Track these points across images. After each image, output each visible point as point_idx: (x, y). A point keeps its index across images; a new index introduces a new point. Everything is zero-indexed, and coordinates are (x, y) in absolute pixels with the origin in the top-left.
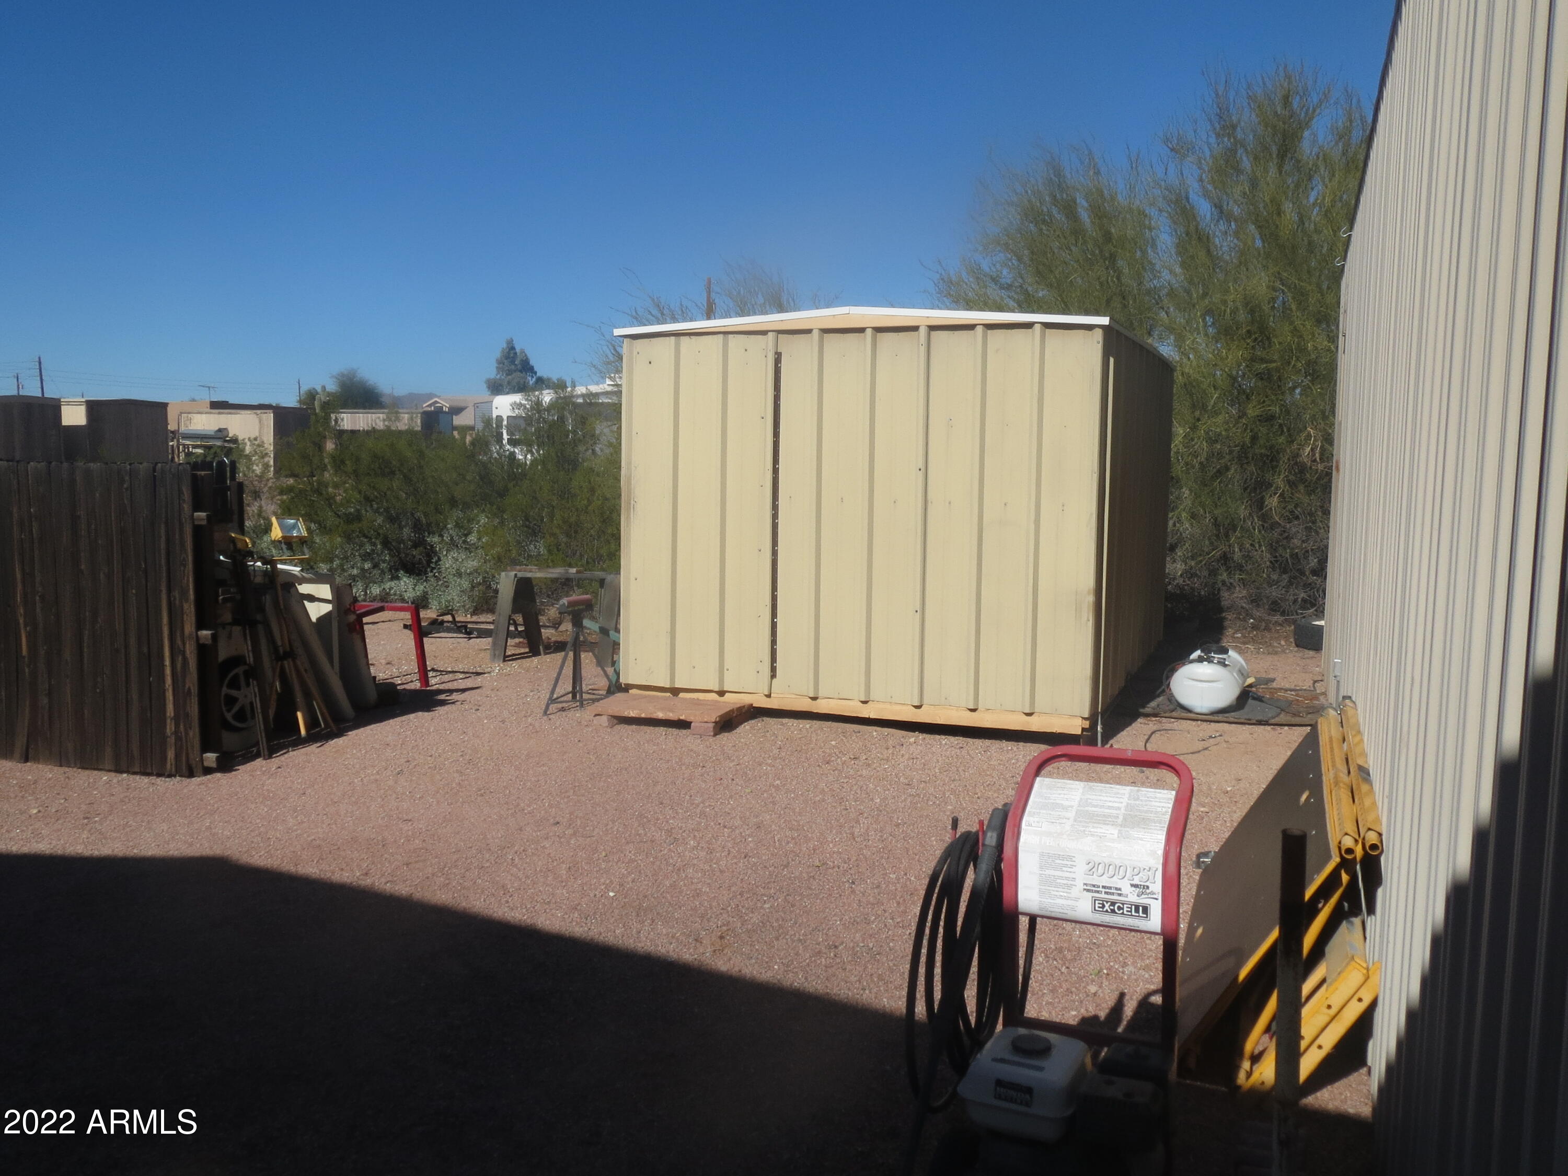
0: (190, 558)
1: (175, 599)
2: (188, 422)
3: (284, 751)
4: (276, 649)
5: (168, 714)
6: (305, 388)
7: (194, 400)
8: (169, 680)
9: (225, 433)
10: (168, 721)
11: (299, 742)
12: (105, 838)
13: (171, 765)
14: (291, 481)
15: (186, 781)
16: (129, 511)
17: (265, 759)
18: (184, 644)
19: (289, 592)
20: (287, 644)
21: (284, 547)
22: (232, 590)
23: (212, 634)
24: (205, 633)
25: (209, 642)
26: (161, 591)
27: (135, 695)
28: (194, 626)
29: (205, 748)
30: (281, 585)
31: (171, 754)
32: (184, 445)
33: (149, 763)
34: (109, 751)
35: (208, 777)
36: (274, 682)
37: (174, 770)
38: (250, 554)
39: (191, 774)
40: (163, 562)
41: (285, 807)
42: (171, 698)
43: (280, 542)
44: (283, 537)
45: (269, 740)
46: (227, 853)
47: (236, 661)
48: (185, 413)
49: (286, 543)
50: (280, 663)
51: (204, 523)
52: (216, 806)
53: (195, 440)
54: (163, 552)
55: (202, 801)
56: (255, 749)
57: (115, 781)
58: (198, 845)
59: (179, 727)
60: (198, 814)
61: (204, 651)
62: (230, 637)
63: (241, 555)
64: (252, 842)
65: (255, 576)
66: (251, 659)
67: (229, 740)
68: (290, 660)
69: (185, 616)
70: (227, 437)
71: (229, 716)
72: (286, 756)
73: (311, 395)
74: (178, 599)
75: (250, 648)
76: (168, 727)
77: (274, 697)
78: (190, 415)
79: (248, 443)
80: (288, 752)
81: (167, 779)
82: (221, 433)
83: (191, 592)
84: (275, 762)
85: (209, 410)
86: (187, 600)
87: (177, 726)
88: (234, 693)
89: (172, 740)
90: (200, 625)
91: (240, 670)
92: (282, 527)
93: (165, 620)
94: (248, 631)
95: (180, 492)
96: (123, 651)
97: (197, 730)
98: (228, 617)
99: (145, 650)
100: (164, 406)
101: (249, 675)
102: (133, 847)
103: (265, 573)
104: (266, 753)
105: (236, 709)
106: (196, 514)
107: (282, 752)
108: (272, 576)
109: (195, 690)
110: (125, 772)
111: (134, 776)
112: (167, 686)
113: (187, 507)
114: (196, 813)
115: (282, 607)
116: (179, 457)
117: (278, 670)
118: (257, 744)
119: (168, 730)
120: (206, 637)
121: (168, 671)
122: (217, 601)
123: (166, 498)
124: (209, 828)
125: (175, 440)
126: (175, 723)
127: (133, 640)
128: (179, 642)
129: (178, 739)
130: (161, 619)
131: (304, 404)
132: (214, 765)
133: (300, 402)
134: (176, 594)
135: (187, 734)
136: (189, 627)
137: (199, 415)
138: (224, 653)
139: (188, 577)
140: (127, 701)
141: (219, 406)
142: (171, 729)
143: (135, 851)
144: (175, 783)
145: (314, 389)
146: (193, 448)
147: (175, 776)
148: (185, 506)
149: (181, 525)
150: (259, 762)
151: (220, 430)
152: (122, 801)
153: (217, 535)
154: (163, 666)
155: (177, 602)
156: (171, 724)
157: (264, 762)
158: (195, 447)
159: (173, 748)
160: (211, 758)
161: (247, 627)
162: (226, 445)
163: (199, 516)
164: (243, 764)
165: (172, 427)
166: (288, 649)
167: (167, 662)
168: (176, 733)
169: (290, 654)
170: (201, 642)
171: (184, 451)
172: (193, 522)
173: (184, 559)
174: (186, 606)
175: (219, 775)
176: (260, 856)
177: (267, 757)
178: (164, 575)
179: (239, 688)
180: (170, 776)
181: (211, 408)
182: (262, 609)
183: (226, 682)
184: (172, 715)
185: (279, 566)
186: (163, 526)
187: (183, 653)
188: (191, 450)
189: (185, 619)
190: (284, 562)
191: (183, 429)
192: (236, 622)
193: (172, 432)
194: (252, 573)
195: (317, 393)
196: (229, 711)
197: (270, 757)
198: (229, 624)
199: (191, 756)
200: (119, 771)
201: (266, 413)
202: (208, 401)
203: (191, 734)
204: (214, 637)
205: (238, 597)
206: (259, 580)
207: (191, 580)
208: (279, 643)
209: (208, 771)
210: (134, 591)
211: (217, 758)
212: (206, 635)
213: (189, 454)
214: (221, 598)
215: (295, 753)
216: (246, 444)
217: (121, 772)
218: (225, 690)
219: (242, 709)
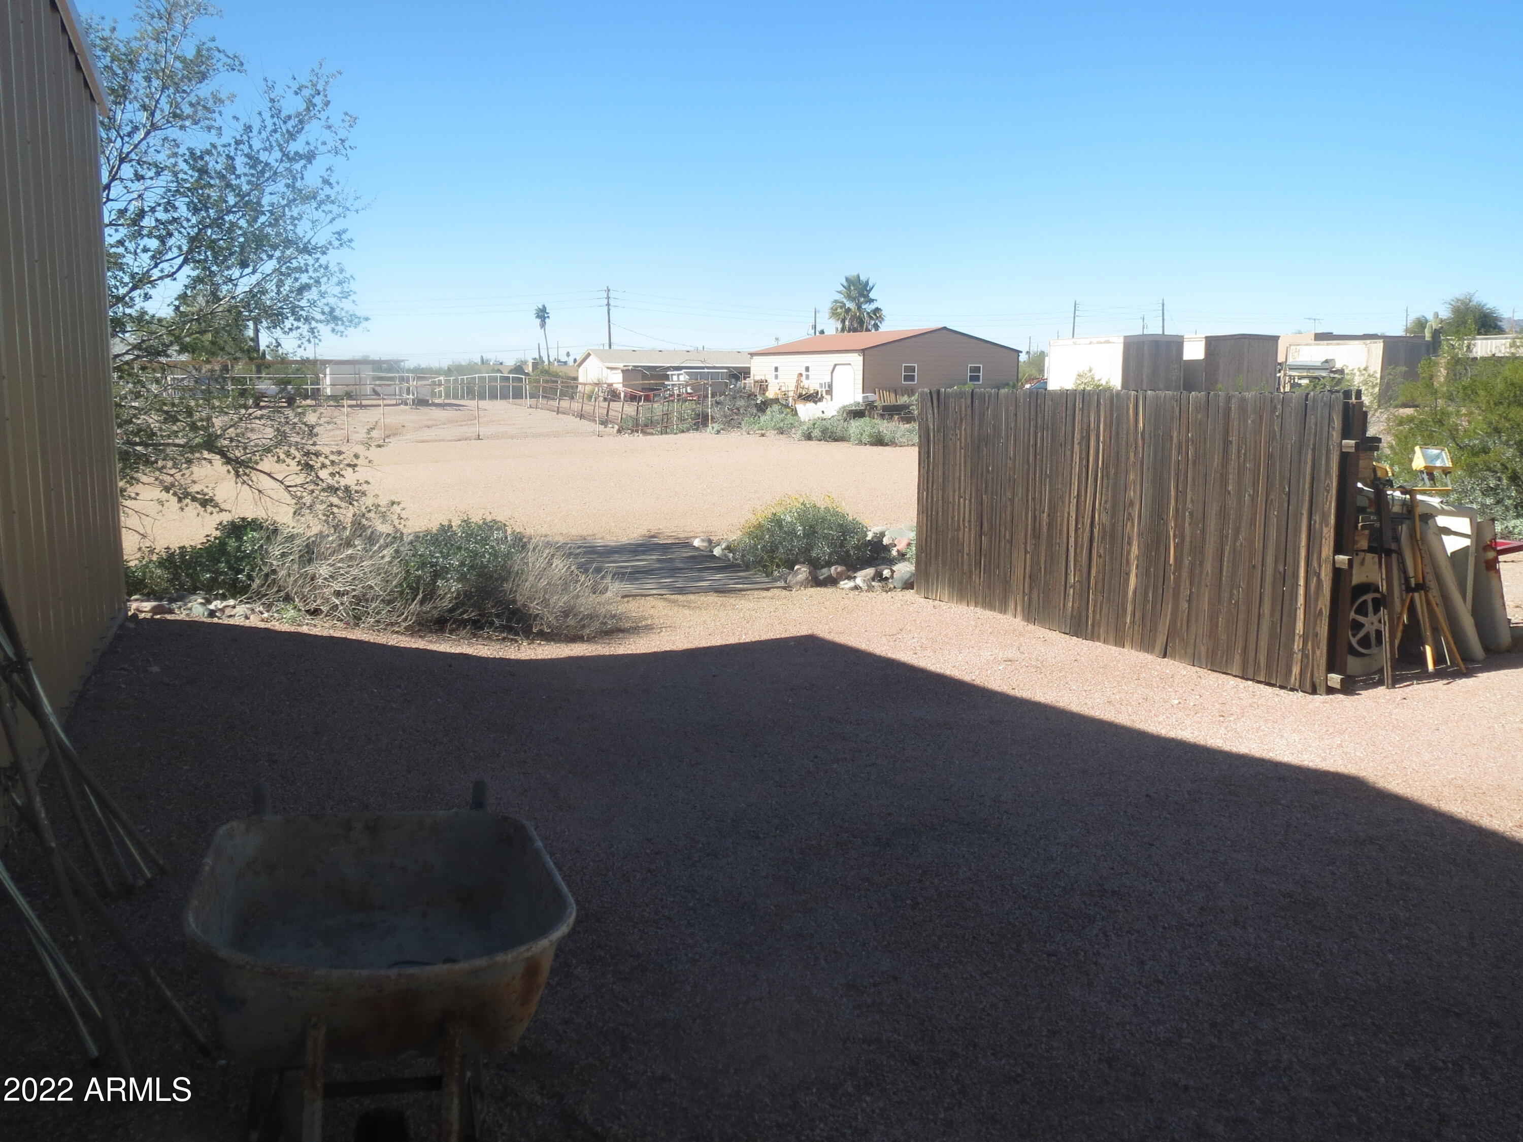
0: (1335, 484)
1: (1315, 522)
2: (1296, 354)
3: (1408, 683)
4: (1407, 579)
5: (1297, 632)
6: (1413, 316)
7: (1300, 333)
8: (1301, 600)
9: (1331, 364)
10: (1297, 638)
11: (1424, 676)
12: (1241, 737)
13: (1296, 679)
14: (1409, 411)
15: (1310, 697)
16: (1278, 437)
17: (1388, 688)
18: (1320, 566)
19: (1427, 523)
20: (1421, 576)
21: (1425, 477)
22: (1372, 517)
23: (1349, 559)
24: (1342, 559)
25: (1345, 567)
26: (1302, 514)
27: (1266, 610)
28: (1332, 550)
29: (1331, 669)
30: (1420, 515)
31: (1296, 670)
32: (1290, 376)
33: (1274, 674)
34: (1237, 658)
35: (1331, 696)
36: (1401, 614)
37: (1297, 685)
38: (1390, 483)
39: (1314, 691)
40: (1307, 486)
41: (1418, 739)
42: (1302, 617)
43: (1422, 472)
44: (1426, 467)
45: (1394, 668)
46: (1362, 774)
47: (1365, 588)
48: (1294, 345)
49: (1428, 474)
50: (1411, 594)
51: (1353, 450)
52: (1344, 726)
53: (1300, 371)
54: (1308, 478)
55: (1329, 718)
56: (1377, 677)
57: (1242, 686)
58: (1332, 761)
59: (1307, 646)
60: (1327, 731)
61: (1338, 574)
62: (1362, 563)
63: (1380, 484)
64: (1388, 768)
65: (1393, 506)
66: (1384, 589)
67: (1353, 664)
68: (1423, 592)
69: (1324, 540)
70: (1334, 367)
71: (1354, 641)
72: (1410, 688)
73: (1421, 324)
74: (1318, 522)
75: (1384, 576)
76: (1296, 644)
77: (1401, 627)
78: (1298, 347)
79: (1358, 373)
80: (1413, 684)
81: (1290, 693)
82: (1328, 364)
83: (1333, 517)
84: (1399, 692)
85: (1313, 342)
86: (1327, 526)
87: (1305, 643)
88: (1361, 619)
89: (1298, 657)
90: (1338, 550)
91: (1369, 597)
92: (1425, 456)
93: (1303, 542)
94: (1383, 560)
95: (1330, 419)
96: (1260, 568)
97: (1325, 651)
98: (1364, 544)
99: (1281, 569)
100: (1275, 339)
101: (1378, 604)
102: (1269, 751)
103: (1404, 503)
104: (1390, 682)
105: (1361, 634)
106: (1344, 441)
107: (1405, 684)
108: (1410, 508)
109: (1326, 612)
110: (1251, 680)
111: (1259, 685)
112: (1299, 605)
113: (1336, 434)
114: (1325, 729)
115: (1418, 537)
116: (1284, 388)
117: (1408, 600)
118: (1381, 671)
119: (1296, 647)
120: (1342, 562)
121: (1301, 591)
122: (1356, 527)
123: (1316, 425)
124: (1340, 746)
125: (1282, 372)
126: (1303, 641)
127: (1270, 559)
128: (1315, 564)
129: (1305, 656)
130: (1300, 541)
131: (1411, 333)
132: (1338, 686)
133: (1407, 330)
134: (1317, 518)
135: (1314, 652)
136: (1327, 548)
137: (1307, 347)
138: (1357, 578)
139: (1331, 503)
140: (1259, 616)
141: (1321, 337)
142: (1298, 646)
143: (1271, 754)
144: (1299, 697)
145: (1423, 317)
146: (1299, 379)
147: (1297, 690)
148: (1335, 434)
149: (1328, 452)
150: (1381, 690)
151: (1327, 361)
152: (1251, 706)
153: (1362, 463)
154: (1298, 585)
155: (1317, 525)
156: (1299, 641)
157: (1388, 690)
158: (1300, 378)
159: (1299, 664)
160: (1335, 679)
161: (1383, 555)
162: (1332, 375)
163: (1348, 443)
164: (1366, 690)
165: (1281, 359)
166: (1421, 582)
167: (1302, 582)
168: (1303, 650)
169: (1421, 587)
170: (1337, 566)
171: (1290, 382)
172: (1341, 449)
173: (1328, 485)
174: (1325, 530)
175: (1341, 696)
176: (1398, 784)
177: (1390, 686)
178: (1307, 499)
179: (1366, 615)
180: (1292, 690)
181: (1315, 340)
182: (1397, 539)
183: (1354, 608)
184: (1302, 633)
185: (1419, 497)
186: (1310, 452)
187: (1319, 576)
188: (1296, 381)
189: (1323, 543)
190: (1424, 492)
191: (1291, 361)
192: (1371, 550)
193: (1280, 364)
194: (1391, 502)
195: (1427, 321)
196: (1354, 636)
197: (1393, 687)
198: (1364, 551)
199: (1316, 674)
200: (1244, 677)
201: (1376, 343)
202: (1313, 333)
203: (1318, 653)
204: (1350, 562)
205: (1377, 525)
206: (1396, 509)
207: (1333, 504)
208: (1411, 574)
209: (1330, 691)
210: (1276, 513)
211: (1342, 680)
212: (1344, 560)
213: (1294, 385)
214: (1360, 524)
215: (1420, 686)
216: (1355, 374)
217: (1247, 679)
218: (1353, 615)
219: (1367, 637)
